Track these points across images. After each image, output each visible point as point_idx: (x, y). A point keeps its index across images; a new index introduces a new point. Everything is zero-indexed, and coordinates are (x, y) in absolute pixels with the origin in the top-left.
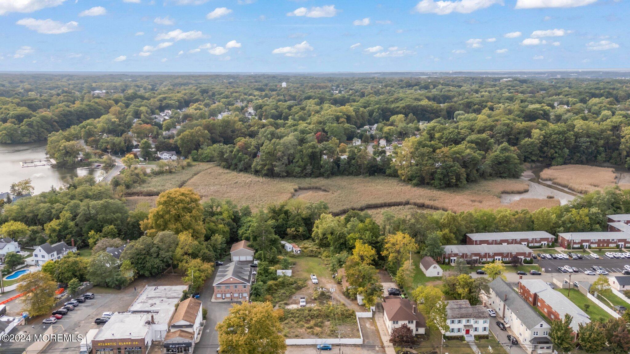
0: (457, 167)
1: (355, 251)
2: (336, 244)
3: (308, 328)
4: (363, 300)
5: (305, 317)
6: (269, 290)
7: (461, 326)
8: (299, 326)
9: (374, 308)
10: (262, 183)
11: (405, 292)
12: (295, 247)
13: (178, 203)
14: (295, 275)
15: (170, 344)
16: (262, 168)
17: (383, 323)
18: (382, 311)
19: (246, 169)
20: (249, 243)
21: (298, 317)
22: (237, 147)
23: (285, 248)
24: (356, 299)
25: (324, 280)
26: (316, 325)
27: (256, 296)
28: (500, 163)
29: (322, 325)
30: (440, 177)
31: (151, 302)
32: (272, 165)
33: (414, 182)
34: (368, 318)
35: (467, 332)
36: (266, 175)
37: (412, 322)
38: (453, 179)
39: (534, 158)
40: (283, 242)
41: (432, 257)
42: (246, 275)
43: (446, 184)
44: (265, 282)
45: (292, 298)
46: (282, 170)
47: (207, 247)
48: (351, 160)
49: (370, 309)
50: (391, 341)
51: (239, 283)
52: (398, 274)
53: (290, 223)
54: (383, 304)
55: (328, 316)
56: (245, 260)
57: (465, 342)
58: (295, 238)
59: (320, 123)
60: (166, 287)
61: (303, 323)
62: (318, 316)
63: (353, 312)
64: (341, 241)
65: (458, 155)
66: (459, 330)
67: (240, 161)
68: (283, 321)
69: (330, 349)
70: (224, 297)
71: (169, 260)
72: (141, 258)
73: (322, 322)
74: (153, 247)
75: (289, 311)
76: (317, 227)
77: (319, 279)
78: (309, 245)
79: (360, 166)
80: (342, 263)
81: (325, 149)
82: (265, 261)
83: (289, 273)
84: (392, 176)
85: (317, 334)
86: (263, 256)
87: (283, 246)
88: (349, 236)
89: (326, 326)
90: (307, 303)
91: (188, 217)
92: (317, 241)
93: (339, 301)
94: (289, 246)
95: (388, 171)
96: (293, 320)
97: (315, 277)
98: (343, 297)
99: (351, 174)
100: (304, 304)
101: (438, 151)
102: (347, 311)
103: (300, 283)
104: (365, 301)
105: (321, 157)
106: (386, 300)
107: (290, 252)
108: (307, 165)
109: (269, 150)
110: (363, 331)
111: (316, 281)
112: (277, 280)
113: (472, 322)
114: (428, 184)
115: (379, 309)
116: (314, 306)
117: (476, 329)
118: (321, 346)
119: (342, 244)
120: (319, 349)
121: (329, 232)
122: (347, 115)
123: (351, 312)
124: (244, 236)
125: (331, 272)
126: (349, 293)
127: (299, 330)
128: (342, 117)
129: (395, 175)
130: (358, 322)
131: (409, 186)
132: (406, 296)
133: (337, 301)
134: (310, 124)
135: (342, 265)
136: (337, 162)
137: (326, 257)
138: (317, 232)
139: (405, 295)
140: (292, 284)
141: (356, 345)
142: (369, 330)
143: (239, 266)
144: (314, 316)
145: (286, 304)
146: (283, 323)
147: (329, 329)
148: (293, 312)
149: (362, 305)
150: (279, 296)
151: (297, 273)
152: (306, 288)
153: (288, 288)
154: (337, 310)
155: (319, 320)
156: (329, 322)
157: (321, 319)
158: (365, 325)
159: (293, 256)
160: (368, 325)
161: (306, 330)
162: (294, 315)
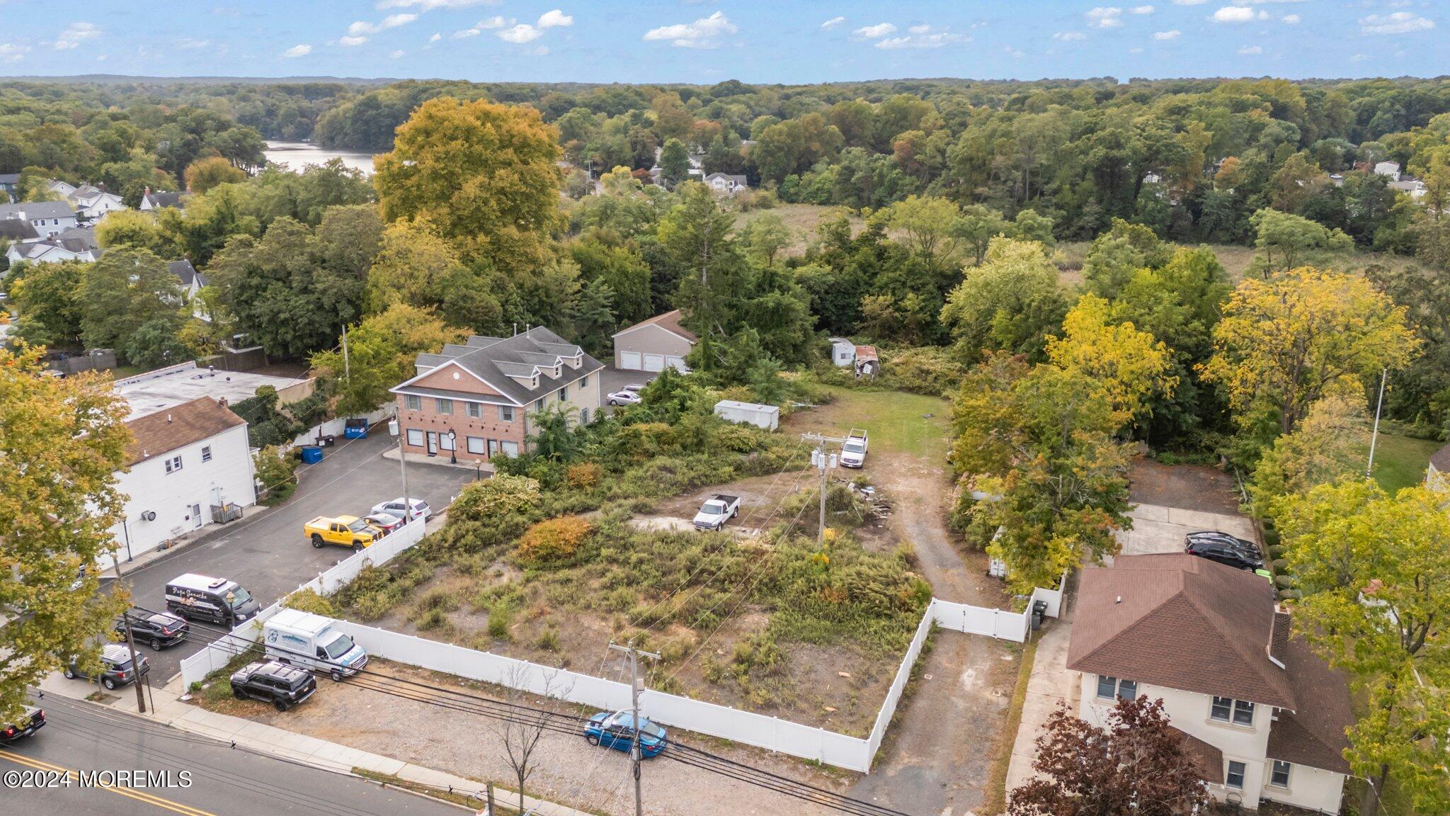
3: (635, 620)
5: (667, 573)
8: (602, 606)
9: (1052, 598)
12: (862, 354)
20: (691, 317)
21: (639, 564)
23: (832, 355)
24: (984, 548)
29: (720, 621)
34: (993, 644)
37: (1245, 714)
42: (526, 371)
49: (1025, 595)
51: (484, 396)
52: (1265, 469)
55: (777, 590)
61: (634, 596)
62: (727, 580)
63: (926, 596)
67: (892, 193)
68: (554, 569)
70: (433, 449)
73: (730, 612)
75: (623, 538)
83: (761, 413)
87: (829, 351)
89: (737, 631)
93: (903, 543)
94: (848, 352)
96: (603, 574)
97: (858, 442)
98: (935, 528)
100: (719, 519)
102: (894, 584)
103: (781, 455)
107: (841, 368)
109: (973, 152)
110: (921, 703)
111: (856, 456)
116: (753, 536)
118: (608, 723)
123: (909, 593)
127: (588, 621)
130: (916, 644)
133: (895, 540)
138: (957, 303)
140: (740, 451)
141: (825, 766)
142: (961, 704)
143: (536, 343)
144: (712, 573)
145: (642, 509)
146: (548, 576)
147: (736, 647)
148: (640, 540)
149: (1003, 578)
150: (640, 478)
151: (808, 426)
152: (795, 474)
153: (705, 457)
154: (841, 572)
155: (721, 595)
156: (767, 619)
157: (732, 595)
158: (959, 674)
159: (843, 382)
160: (971, 677)
161: (619, 628)
162: (631, 553)
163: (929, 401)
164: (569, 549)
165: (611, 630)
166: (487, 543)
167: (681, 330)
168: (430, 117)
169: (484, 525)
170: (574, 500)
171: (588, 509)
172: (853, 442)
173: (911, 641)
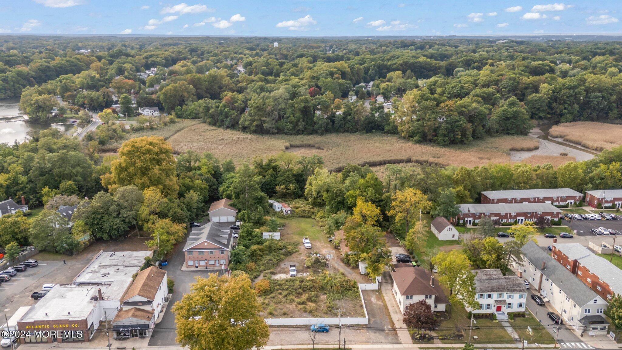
0: (463, 121)
1: (356, 210)
2: (333, 202)
3: (300, 303)
4: (366, 268)
5: (296, 290)
6: (253, 256)
7: (491, 301)
8: (288, 302)
9: (380, 278)
10: (250, 140)
11: (416, 258)
12: (285, 207)
13: (144, 154)
14: (284, 238)
15: (120, 327)
16: (250, 124)
17: (392, 296)
18: (390, 281)
19: (234, 126)
20: (230, 202)
21: (287, 289)
22: (224, 102)
23: (274, 207)
24: (357, 267)
25: (318, 244)
26: (309, 300)
27: (236, 264)
28: (508, 119)
29: (317, 299)
30: (444, 132)
31: (103, 271)
32: (261, 120)
33: (415, 138)
35: (499, 309)
36: (255, 132)
37: (430, 297)
38: (458, 135)
39: (541, 115)
40: (271, 201)
41: (446, 217)
42: (224, 239)
43: (450, 140)
44: (247, 247)
45: (280, 265)
46: (273, 126)
47: (179, 206)
48: (346, 116)
49: (375, 279)
50: (405, 321)
51: (215, 248)
52: (408, 238)
53: (279, 179)
54: (392, 273)
55: (324, 289)
56: (226, 221)
57: (497, 321)
58: (285, 197)
59: (313, 78)
60: (126, 253)
61: (293, 297)
62: (311, 289)
64: (339, 200)
65: (464, 109)
66: (488, 306)
67: (227, 117)
68: (268, 295)
69: (327, 331)
70: (197, 265)
71: (131, 220)
72: (97, 218)
73: (317, 296)
74: (112, 205)
75: (276, 283)
76: (311, 184)
77: (313, 243)
78: (302, 205)
79: (356, 123)
80: (339, 224)
81: (319, 104)
82: (249, 222)
83: (277, 236)
84: (391, 133)
85: (311, 312)
86: (246, 216)
87: (271, 206)
88: (348, 193)
89: (322, 301)
90: (298, 272)
91: (156, 170)
92: (310, 200)
93: (338, 270)
94: (278, 206)
95: (387, 128)
96: (280, 294)
97: (308, 241)
98: (342, 264)
99: (346, 131)
100: (295, 273)
101: (442, 105)
102: (347, 282)
103: (290, 248)
104: (369, 270)
105: (314, 113)
106: (396, 269)
107: (279, 212)
108: (299, 121)
109: (258, 105)
110: (368, 308)
111: (310, 245)
112: (262, 244)
113: (505, 296)
114: (430, 141)
115: (386, 279)
116: (307, 275)
117: (509, 306)
118: (316, 327)
119: (340, 202)
120: (312, 331)
121: (325, 189)
122: (341, 71)
123: (352, 283)
124: (225, 193)
125: (327, 235)
126: (349, 260)
127: (288, 306)
128: (336, 73)
129: (394, 131)
130: (361, 295)
131: (410, 144)
132: (419, 263)
133: (335, 269)
134: (302, 79)
135: (339, 226)
136: (332, 118)
137: (321, 217)
138: (311, 190)
139: (416, 262)
140: (280, 249)
141: (360, 325)
142: (375, 306)
143: (216, 227)
144: (306, 288)
145: (273, 273)
146: (268, 297)
147: (326, 305)
148: (281, 283)
149: (365, 274)
150: (264, 264)
151: (287, 236)
152: (297, 253)
153: (275, 254)
154: (335, 281)
155: (313, 293)
156: (325, 296)
157: (315, 292)
158: (371, 300)
159: (282, 217)
160: (373, 300)
161: (296, 306)
162: (282, 286)
164: (269, 289)
170: (254, 274)
171: (259, 276)
172: (306, 241)
173: (359, 295)
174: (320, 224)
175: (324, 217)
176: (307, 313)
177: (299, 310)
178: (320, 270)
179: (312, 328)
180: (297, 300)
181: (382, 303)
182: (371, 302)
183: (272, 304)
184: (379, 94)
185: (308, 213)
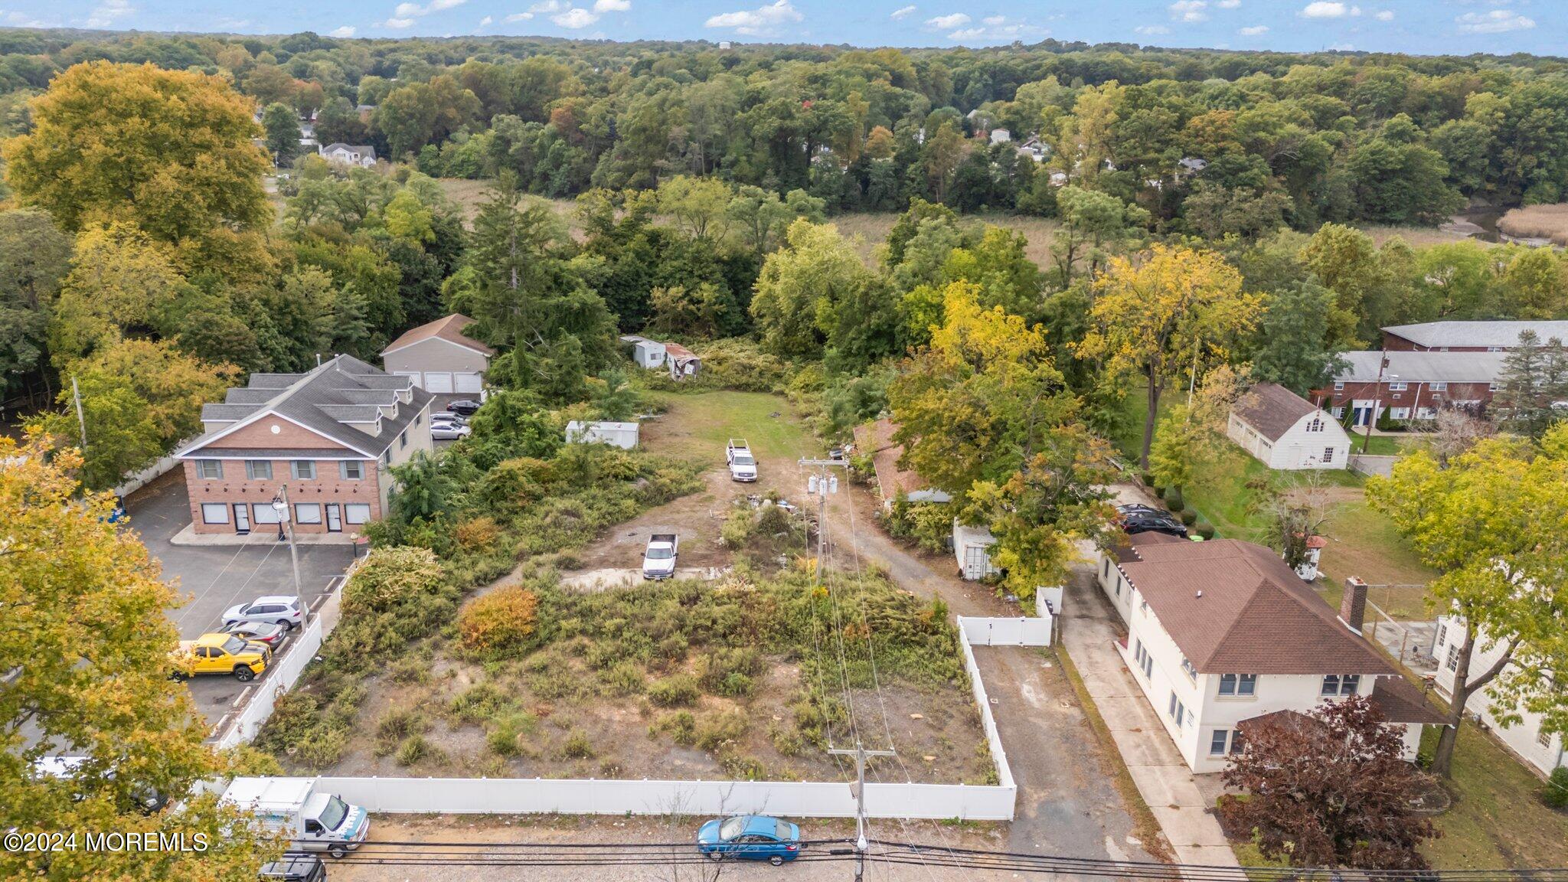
3: (663, 701)
4: (992, 550)
5: (657, 637)
6: (501, 496)
8: (605, 690)
9: (1051, 595)
12: (675, 352)
14: (651, 444)
16: (621, 180)
17: (1121, 679)
18: (1100, 612)
19: (575, 189)
21: (618, 632)
22: (550, 127)
23: (636, 356)
24: (947, 550)
25: (785, 469)
26: (714, 683)
27: (411, 523)
29: (752, 682)
34: (1027, 652)
37: (1350, 687)
39: (1473, 181)
40: (632, 339)
42: (365, 413)
45: (611, 535)
48: (905, 166)
49: (1032, 597)
51: (318, 451)
52: (1164, 435)
53: (667, 268)
55: (791, 634)
56: (444, 389)
58: (680, 326)
61: (638, 672)
62: (729, 634)
63: (940, 613)
64: (874, 323)
67: (558, 168)
68: (520, 656)
69: (789, 857)
70: (243, 524)
73: (754, 669)
75: (570, 604)
76: (773, 275)
77: (765, 464)
79: (933, 182)
80: (874, 406)
81: (825, 124)
82: (525, 384)
84: (1035, 214)
85: (711, 745)
89: (777, 691)
90: (681, 563)
92: (771, 335)
93: (861, 560)
94: (652, 351)
95: (1023, 198)
96: (580, 651)
97: (746, 453)
98: (882, 541)
100: (667, 564)
102: (902, 607)
103: (669, 477)
104: (1004, 560)
107: (654, 369)
108: (765, 174)
109: (646, 123)
110: (1012, 735)
111: (751, 469)
112: (553, 453)
115: (1083, 602)
116: (721, 577)
118: (728, 832)
120: (708, 852)
121: (822, 287)
123: (926, 612)
124: (456, 298)
125: (824, 441)
126: (911, 525)
127: (603, 711)
128: (877, 75)
129: (1045, 209)
130: (972, 667)
133: (849, 556)
135: (873, 412)
136: (861, 173)
137: (806, 388)
138: (771, 297)
139: (1206, 536)
140: (627, 478)
141: (966, 823)
142: (1044, 724)
143: (350, 376)
144: (708, 629)
145: (569, 565)
146: (515, 666)
147: (793, 709)
148: (596, 603)
149: (981, 581)
150: (540, 527)
151: (667, 440)
152: (695, 497)
153: (599, 492)
154: (849, 603)
155: (737, 652)
156: (795, 670)
157: (750, 649)
158: (1017, 692)
159: (664, 386)
160: (1031, 692)
161: (645, 713)
162: (598, 620)
163: (761, 398)
164: (529, 629)
165: (638, 718)
166: (412, 637)
167: (467, 340)
168: (85, 86)
169: (399, 616)
170: (482, 566)
171: (501, 574)
172: (739, 453)
173: (962, 667)
174: (803, 407)
175: (818, 388)
176: (694, 753)
177: (653, 736)
178: (782, 560)
179: (706, 836)
180: (657, 684)
181: (1075, 712)
182: (1022, 702)
183: (526, 698)
184: (997, 127)
185: (761, 374)
